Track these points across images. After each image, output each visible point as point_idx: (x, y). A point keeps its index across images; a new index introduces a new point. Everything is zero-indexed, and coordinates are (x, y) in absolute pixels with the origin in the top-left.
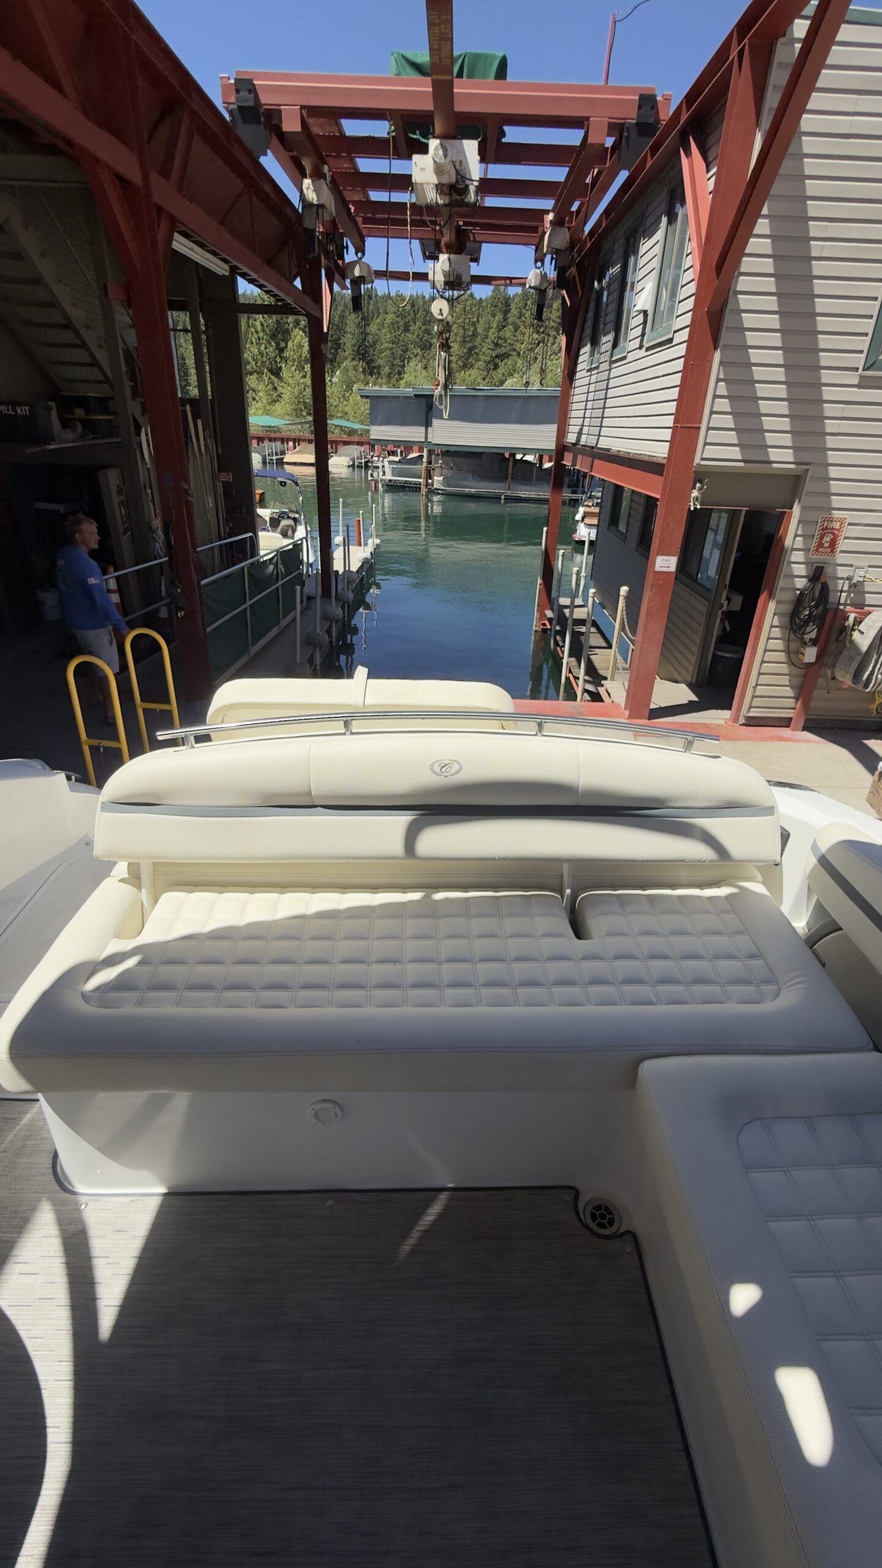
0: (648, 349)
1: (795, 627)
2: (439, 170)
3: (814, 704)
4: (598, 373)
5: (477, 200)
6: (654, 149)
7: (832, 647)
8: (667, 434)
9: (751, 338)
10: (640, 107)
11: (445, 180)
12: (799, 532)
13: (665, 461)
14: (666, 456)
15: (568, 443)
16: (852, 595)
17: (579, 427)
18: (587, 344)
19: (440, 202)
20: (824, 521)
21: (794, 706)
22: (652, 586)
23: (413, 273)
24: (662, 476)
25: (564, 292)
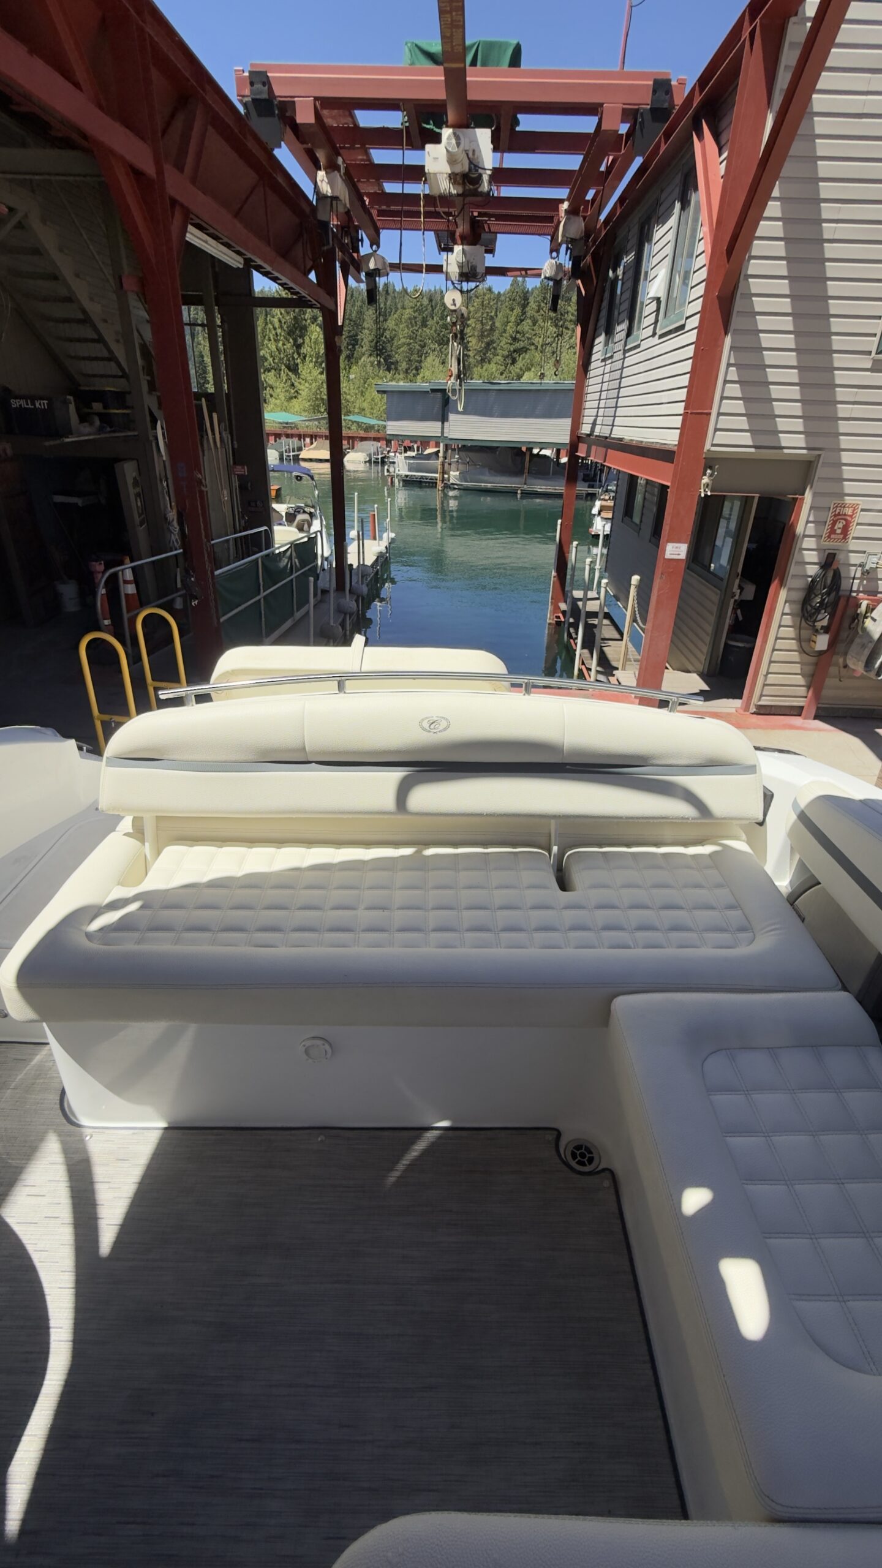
0: (661, 336)
1: (806, 615)
2: (452, 159)
3: (825, 692)
4: (612, 363)
5: (491, 189)
6: (667, 135)
7: (844, 635)
8: (678, 422)
9: (762, 322)
10: (654, 92)
11: (458, 169)
12: (811, 519)
13: (675, 448)
14: (677, 443)
15: (582, 434)
16: (865, 582)
17: (594, 418)
18: (601, 334)
19: (454, 192)
20: (837, 507)
21: (805, 695)
22: (662, 574)
23: (426, 265)
24: (672, 463)
25: (579, 282)
